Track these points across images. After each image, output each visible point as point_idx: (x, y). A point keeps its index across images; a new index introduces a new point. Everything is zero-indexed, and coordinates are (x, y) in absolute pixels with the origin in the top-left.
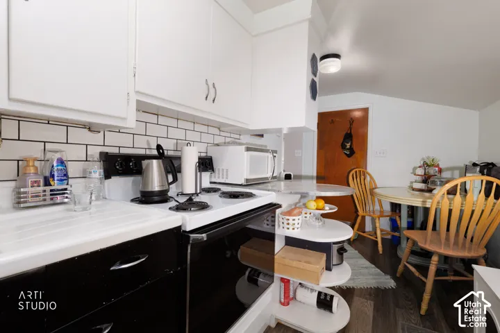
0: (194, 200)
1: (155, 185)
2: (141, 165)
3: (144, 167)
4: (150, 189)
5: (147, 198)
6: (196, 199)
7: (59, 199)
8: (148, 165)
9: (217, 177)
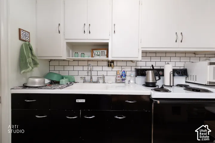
0: (164, 88)
1: (151, 80)
2: (145, 72)
3: (146, 73)
4: (148, 82)
5: (147, 85)
6: (165, 88)
7: (124, 81)
8: (148, 73)
9: (190, 79)
